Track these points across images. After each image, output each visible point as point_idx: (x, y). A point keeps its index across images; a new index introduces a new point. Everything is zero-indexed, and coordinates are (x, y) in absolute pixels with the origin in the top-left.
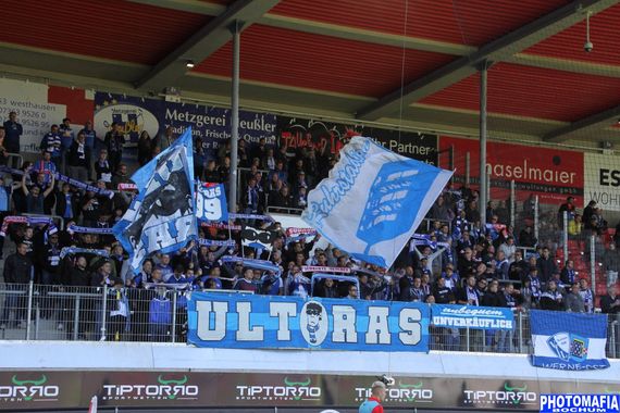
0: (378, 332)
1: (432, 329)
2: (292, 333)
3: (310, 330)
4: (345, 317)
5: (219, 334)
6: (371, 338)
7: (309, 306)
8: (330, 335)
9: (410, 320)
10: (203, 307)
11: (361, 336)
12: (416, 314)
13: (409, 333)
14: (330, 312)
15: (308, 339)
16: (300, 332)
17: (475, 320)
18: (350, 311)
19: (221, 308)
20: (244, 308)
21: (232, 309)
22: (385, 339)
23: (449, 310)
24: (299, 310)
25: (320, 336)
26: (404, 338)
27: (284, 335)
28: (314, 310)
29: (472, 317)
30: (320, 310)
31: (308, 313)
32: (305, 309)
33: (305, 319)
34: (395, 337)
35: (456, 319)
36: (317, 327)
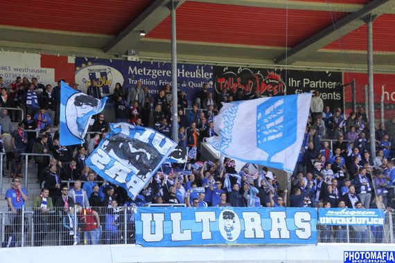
0: (279, 230)
1: (319, 227)
2: (213, 233)
3: (227, 231)
4: (253, 220)
5: (158, 236)
6: (274, 235)
7: (224, 214)
8: (243, 233)
9: (303, 221)
10: (146, 217)
11: (267, 233)
12: (306, 216)
13: (303, 230)
14: (241, 217)
15: (225, 237)
16: (218, 232)
17: (354, 219)
18: (256, 216)
19: (159, 218)
20: (176, 217)
21: (167, 218)
22: (285, 235)
23: (332, 212)
24: (217, 217)
25: (235, 234)
26: (300, 234)
27: (206, 235)
28: (228, 216)
29: (351, 217)
30: (233, 216)
31: (224, 218)
32: (221, 215)
33: (223, 223)
34: (292, 233)
35: (338, 219)
36: (232, 228)
